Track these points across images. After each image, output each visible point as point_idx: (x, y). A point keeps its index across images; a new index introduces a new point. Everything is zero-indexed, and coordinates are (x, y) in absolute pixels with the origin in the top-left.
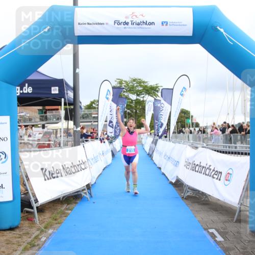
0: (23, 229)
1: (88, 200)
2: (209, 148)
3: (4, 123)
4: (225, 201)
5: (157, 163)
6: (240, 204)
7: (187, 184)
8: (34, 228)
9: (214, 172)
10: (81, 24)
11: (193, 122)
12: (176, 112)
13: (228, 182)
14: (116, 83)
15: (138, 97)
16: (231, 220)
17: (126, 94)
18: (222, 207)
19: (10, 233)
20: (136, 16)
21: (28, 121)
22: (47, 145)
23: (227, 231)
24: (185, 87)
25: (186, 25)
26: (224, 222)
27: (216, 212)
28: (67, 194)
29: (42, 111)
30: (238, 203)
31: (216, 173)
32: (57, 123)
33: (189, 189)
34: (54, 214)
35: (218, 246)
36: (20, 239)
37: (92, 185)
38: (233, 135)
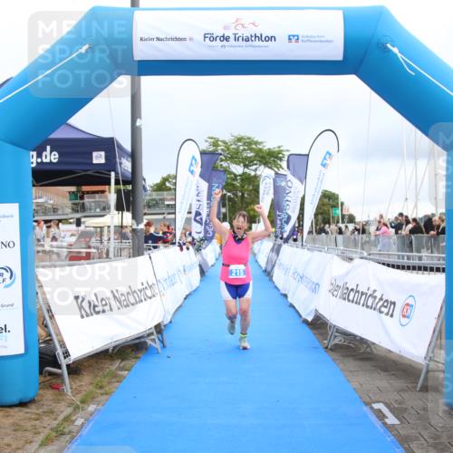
1: (158, 353)
2: (373, 260)
4: (402, 354)
5: (280, 287)
6: (428, 358)
7: (334, 323)
8: (63, 403)
9: (381, 302)
10: (146, 40)
11: (344, 213)
12: (314, 195)
13: (406, 320)
17: (224, 164)
18: (396, 363)
19: (20, 411)
20: (243, 26)
22: (84, 255)
23: (404, 406)
25: (331, 41)
26: (400, 391)
27: (385, 373)
28: (120, 342)
30: (425, 358)
31: (385, 304)
32: (103, 216)
33: (336, 332)
34: (98, 378)
35: (389, 433)
36: (37, 422)
37: (165, 326)
38: (416, 237)
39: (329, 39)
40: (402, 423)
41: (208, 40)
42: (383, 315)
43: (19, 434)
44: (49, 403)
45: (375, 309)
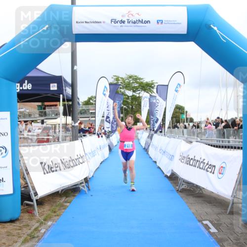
0: (23, 222)
1: (86, 193)
2: (203, 143)
3: (4, 119)
5: (152, 157)
7: (182, 177)
8: (34, 221)
9: (208, 166)
10: (79, 23)
11: (188, 117)
12: (171, 107)
13: (221, 175)
14: (113, 79)
15: (134, 94)
16: (225, 212)
17: (122, 90)
18: (216, 199)
19: (11, 225)
20: (132, 15)
21: (28, 117)
22: (46, 140)
23: (220, 222)
24: (180, 83)
26: (218, 214)
27: (210, 204)
28: (65, 187)
29: (41, 107)
30: (232, 196)
32: (56, 118)
33: (183, 182)
34: (53, 207)
35: (212, 237)
36: (20, 231)
37: (90, 178)
38: (226, 130)
39: (179, 22)
40: (219, 231)
41: (113, 23)
42: (208, 173)
43: (10, 237)
44: (27, 221)
45: (204, 169)
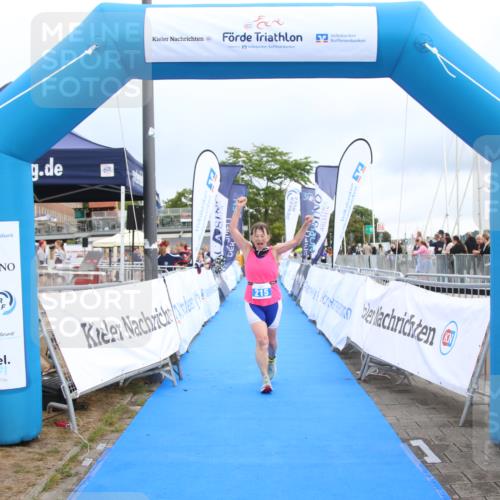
0: (46, 444)
1: (174, 386)
2: (410, 282)
3: (7, 236)
4: (443, 385)
5: (308, 312)
6: (471, 390)
7: (368, 352)
8: (69, 442)
9: (420, 329)
10: (159, 40)
11: (379, 230)
12: (345, 211)
13: (447, 348)
14: (227, 155)
15: (270, 184)
16: (455, 422)
17: (246, 177)
18: (436, 397)
19: (22, 451)
20: (266, 24)
21: (55, 232)
22: (92, 278)
23: (446, 443)
24: (363, 163)
25: (363, 41)
26: (441, 426)
27: (425, 407)
28: (131, 374)
29: (83, 213)
30: (468, 390)
31: (424, 331)
32: (112, 235)
33: (371, 361)
34: (108, 414)
35: (429, 473)
36: (41, 463)
37: (181, 356)
38: (458, 257)
39: (361, 38)
40: (443, 461)
41: (227, 39)
42: (421, 343)
43: (20, 476)
44: (53, 442)
45: (412, 336)
